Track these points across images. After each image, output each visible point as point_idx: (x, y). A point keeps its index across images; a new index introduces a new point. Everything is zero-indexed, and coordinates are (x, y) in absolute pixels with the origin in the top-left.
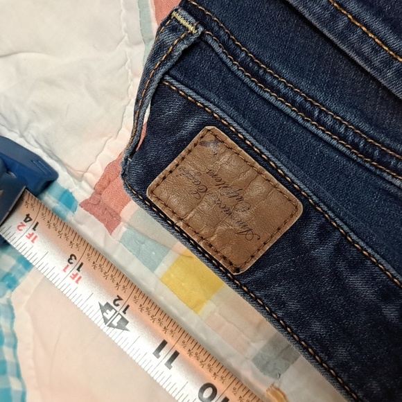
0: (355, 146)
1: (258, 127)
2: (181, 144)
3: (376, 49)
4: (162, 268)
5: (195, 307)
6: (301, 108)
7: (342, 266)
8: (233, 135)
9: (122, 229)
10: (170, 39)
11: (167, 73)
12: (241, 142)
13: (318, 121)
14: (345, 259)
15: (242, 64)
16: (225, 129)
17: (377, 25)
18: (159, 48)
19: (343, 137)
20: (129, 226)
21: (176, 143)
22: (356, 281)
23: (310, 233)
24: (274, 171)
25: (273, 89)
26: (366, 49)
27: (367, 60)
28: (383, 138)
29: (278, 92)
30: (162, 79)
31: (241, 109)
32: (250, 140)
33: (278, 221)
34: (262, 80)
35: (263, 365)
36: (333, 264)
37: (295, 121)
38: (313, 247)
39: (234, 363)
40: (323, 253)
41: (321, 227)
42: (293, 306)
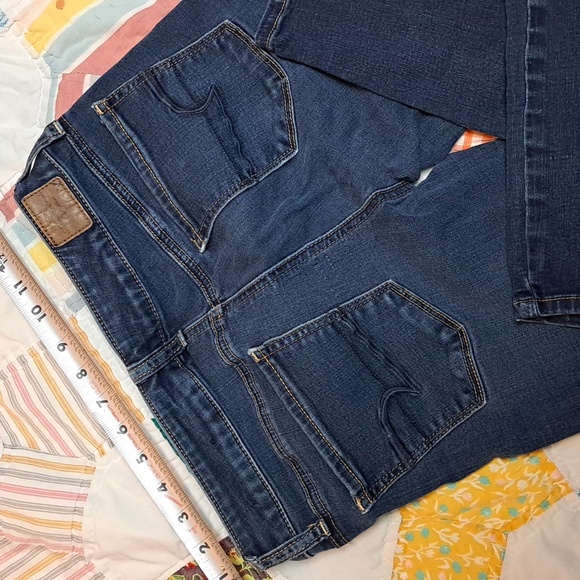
0: (129, 203)
1: (83, 184)
2: (45, 181)
3: (140, 161)
4: (31, 246)
5: (42, 269)
6: (108, 179)
7: (104, 253)
8: (68, 184)
9: (14, 221)
10: (49, 134)
11: (45, 148)
12: (71, 188)
13: (115, 187)
14: (106, 251)
15: (84, 152)
16: (66, 180)
17: (143, 151)
18: (43, 137)
19: (125, 198)
20: (18, 220)
21: (42, 180)
22: (109, 261)
23: (94, 235)
24: (83, 204)
25: (97, 167)
26: (137, 160)
27: (136, 164)
28: (142, 202)
29: (98, 169)
30: (41, 151)
31: (77, 173)
32: (76, 188)
33: (80, 227)
34: (93, 163)
35: (69, 304)
36: (100, 252)
37: (103, 184)
38: (93, 242)
39: (55, 301)
40: (97, 246)
41: (99, 234)
42: (78, 266)
